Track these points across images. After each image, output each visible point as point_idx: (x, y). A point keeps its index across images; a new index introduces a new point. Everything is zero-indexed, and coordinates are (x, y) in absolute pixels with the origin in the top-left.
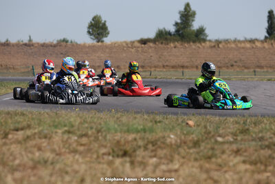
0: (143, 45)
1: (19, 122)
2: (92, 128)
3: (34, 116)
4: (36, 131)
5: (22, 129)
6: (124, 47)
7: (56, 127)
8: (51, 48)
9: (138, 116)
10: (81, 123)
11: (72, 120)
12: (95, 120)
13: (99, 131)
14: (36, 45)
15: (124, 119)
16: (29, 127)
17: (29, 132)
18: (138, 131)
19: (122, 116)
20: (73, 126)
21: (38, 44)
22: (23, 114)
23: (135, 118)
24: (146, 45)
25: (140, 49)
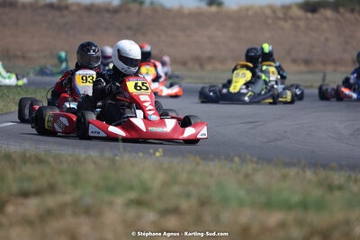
0: (309, 15)
1: (30, 179)
2: (188, 195)
3: (64, 166)
4: (68, 198)
5: (37, 193)
6: (267, 17)
7: (111, 190)
8: (107, 16)
9: (292, 172)
10: (165, 184)
11: (146, 176)
12: (197, 179)
13: (203, 203)
14: (74, 8)
15: (260, 179)
16: (52, 189)
17: (51, 201)
18: (288, 207)
19: (255, 170)
20: (146, 189)
21: (79, 5)
22: (39, 161)
23: (285, 177)
24: (316, 15)
25: (302, 24)
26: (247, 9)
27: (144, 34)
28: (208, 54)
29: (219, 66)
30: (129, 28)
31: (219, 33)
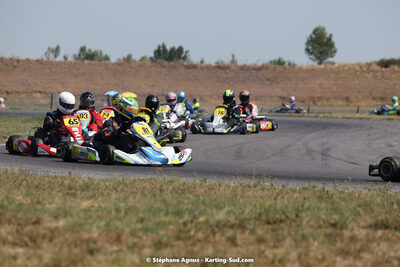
0: (384, 69)
6: (356, 71)
24: (388, 69)
25: (379, 74)
26: (344, 66)
27: (277, 83)
28: (318, 95)
29: (325, 103)
30: (268, 80)
31: (326, 82)
